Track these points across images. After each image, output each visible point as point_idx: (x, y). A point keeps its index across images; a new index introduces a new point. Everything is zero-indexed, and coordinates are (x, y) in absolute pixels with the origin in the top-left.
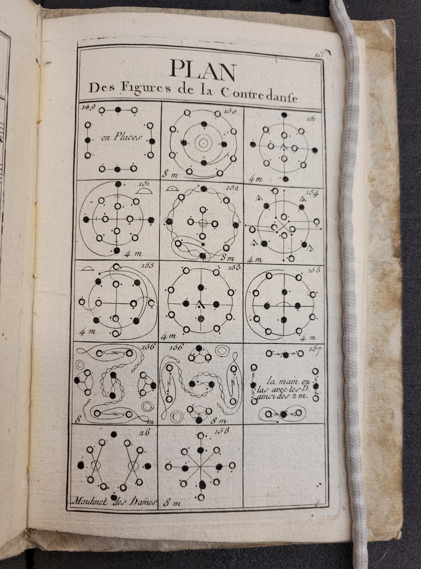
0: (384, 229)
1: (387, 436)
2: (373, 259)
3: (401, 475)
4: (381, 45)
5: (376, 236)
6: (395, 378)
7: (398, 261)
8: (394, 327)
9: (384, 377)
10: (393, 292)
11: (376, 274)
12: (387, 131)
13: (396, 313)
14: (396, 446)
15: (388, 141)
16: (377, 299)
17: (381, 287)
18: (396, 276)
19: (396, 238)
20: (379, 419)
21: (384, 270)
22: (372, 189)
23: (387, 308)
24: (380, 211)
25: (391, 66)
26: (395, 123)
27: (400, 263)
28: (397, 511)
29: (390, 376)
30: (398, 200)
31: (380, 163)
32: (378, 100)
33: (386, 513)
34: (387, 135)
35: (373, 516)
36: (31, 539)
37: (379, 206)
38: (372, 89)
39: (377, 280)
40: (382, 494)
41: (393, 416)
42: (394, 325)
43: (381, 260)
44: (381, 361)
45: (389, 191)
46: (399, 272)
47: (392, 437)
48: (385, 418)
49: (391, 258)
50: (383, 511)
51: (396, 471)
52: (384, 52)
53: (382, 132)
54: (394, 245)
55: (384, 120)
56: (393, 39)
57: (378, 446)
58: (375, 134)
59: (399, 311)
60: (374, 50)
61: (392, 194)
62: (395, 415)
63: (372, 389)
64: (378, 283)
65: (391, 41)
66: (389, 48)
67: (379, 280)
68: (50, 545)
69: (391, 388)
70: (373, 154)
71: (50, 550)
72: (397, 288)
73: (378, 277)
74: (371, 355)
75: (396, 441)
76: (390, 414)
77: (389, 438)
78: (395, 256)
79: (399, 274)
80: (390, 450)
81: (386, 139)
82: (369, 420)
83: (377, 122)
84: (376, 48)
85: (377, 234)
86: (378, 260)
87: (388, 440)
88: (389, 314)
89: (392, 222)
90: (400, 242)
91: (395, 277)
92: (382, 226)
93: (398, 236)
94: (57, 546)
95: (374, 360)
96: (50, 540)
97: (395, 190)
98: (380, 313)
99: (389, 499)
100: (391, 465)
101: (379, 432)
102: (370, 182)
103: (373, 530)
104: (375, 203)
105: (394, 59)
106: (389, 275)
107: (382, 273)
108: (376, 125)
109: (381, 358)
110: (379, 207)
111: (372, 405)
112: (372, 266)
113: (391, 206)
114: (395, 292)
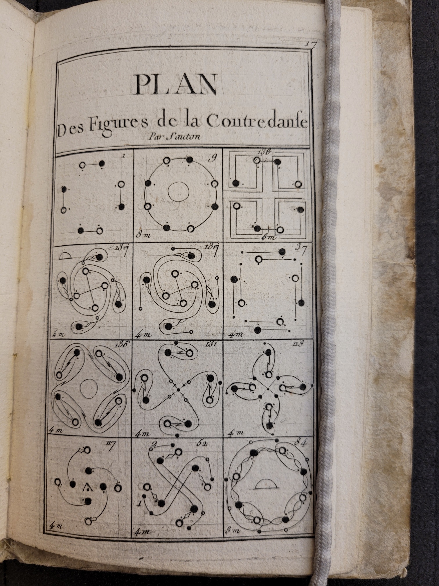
0: (397, 226)
1: (394, 463)
2: (382, 260)
3: (409, 508)
4: (395, 16)
5: (386, 234)
6: (404, 398)
7: (412, 263)
8: (405, 339)
9: (392, 396)
10: (406, 299)
11: (385, 278)
12: (401, 113)
13: (408, 323)
14: (405, 475)
15: (402, 125)
16: (386, 306)
17: (390, 293)
18: (408, 280)
19: (410, 236)
20: (385, 444)
21: (395, 274)
22: (382, 180)
23: (398, 317)
24: (392, 206)
25: (407, 38)
26: (411, 104)
27: (414, 266)
28: (402, 547)
29: (399, 394)
30: (413, 193)
31: (392, 150)
32: (390, 78)
33: (390, 549)
34: (401, 117)
35: (375, 552)
36: (10, 550)
37: (390, 199)
38: (383, 66)
39: (387, 285)
40: (385, 527)
41: (402, 441)
42: (405, 337)
43: (391, 262)
44: (388, 378)
45: (402, 183)
46: (412, 276)
47: (399, 464)
48: (391, 443)
49: (404, 259)
50: (387, 546)
51: (404, 502)
52: (398, 23)
53: (395, 115)
54: (407, 244)
55: (397, 101)
56: (409, 8)
57: (384, 474)
58: (386, 117)
59: (412, 321)
60: (386, 23)
61: (406, 186)
62: (403, 440)
63: (378, 409)
64: (387, 289)
65: (406, 10)
66: (405, 18)
67: (389, 285)
68: (28, 557)
69: (400, 409)
70: (384, 140)
71: (27, 562)
72: (410, 294)
73: (388, 281)
74: (377, 370)
75: (404, 469)
76: (398, 438)
77: (396, 465)
78: (408, 257)
79: (413, 279)
80: (397, 479)
81: (400, 123)
82: (373, 444)
83: (390, 104)
84: (389, 20)
85: (387, 232)
86: (388, 261)
87: (395, 468)
88: (400, 324)
89: (406, 218)
90: (414, 241)
91: (408, 282)
92: (394, 222)
93: (412, 234)
94: (35, 560)
95: (381, 376)
96: (28, 553)
97: (409, 181)
98: (389, 323)
99: (394, 533)
100: (398, 496)
101: (384, 459)
102: (381, 172)
103: (374, 566)
104: (386, 196)
105: (410, 30)
106: (401, 280)
107: (393, 276)
108: (388, 107)
109: (389, 375)
110: (391, 201)
111: (377, 427)
112: (380, 269)
113: (405, 200)
114: (407, 298)
